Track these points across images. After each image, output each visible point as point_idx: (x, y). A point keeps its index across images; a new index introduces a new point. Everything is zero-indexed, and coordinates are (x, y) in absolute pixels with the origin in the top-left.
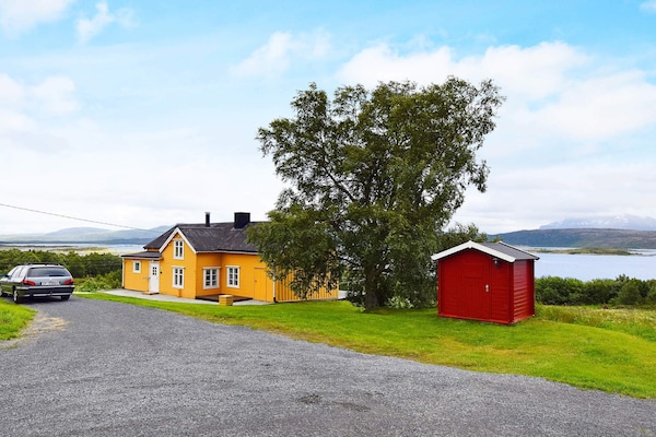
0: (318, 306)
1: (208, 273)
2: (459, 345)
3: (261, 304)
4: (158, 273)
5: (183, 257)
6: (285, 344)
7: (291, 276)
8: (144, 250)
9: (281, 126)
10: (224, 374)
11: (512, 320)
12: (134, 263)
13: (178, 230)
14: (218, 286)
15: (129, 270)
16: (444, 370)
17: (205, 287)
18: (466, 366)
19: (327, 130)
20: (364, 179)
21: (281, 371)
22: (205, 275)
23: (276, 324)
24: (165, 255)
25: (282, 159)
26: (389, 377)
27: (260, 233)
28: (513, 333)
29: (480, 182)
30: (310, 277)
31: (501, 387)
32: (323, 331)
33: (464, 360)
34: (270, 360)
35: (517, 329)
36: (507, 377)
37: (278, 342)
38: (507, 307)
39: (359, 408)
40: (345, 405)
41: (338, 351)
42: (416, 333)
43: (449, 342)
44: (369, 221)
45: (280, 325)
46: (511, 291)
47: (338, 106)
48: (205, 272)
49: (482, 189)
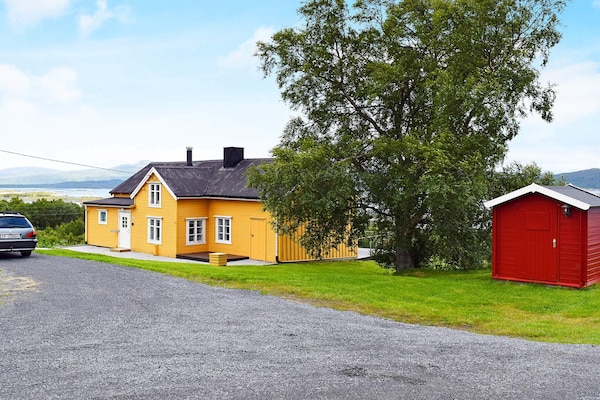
0: (332, 267)
1: (191, 225)
2: (521, 313)
3: (261, 264)
4: (129, 224)
5: (161, 205)
6: (306, 312)
7: (302, 229)
8: (110, 196)
9: (285, 39)
10: (242, 344)
11: (584, 283)
12: (100, 211)
13: (153, 170)
14: (204, 241)
15: (94, 221)
16: (506, 340)
17: (188, 243)
18: (532, 336)
19: (345, 42)
20: (393, 104)
21: (309, 342)
22: (188, 228)
23: (290, 288)
24: (137, 202)
25: (289, 81)
26: (442, 349)
27: (263, 174)
28: (586, 299)
29: (544, 109)
30: (327, 230)
31: (576, 359)
32: (350, 296)
33: (529, 330)
34: (292, 329)
35: (592, 293)
36: (583, 347)
37: (297, 309)
38: (578, 267)
39: (412, 382)
40: (396, 378)
41: (372, 320)
42: (466, 299)
43: (509, 310)
44: (400, 159)
45: (295, 289)
46: (584, 246)
47: (358, 11)
48: (188, 224)
49: (547, 118)
